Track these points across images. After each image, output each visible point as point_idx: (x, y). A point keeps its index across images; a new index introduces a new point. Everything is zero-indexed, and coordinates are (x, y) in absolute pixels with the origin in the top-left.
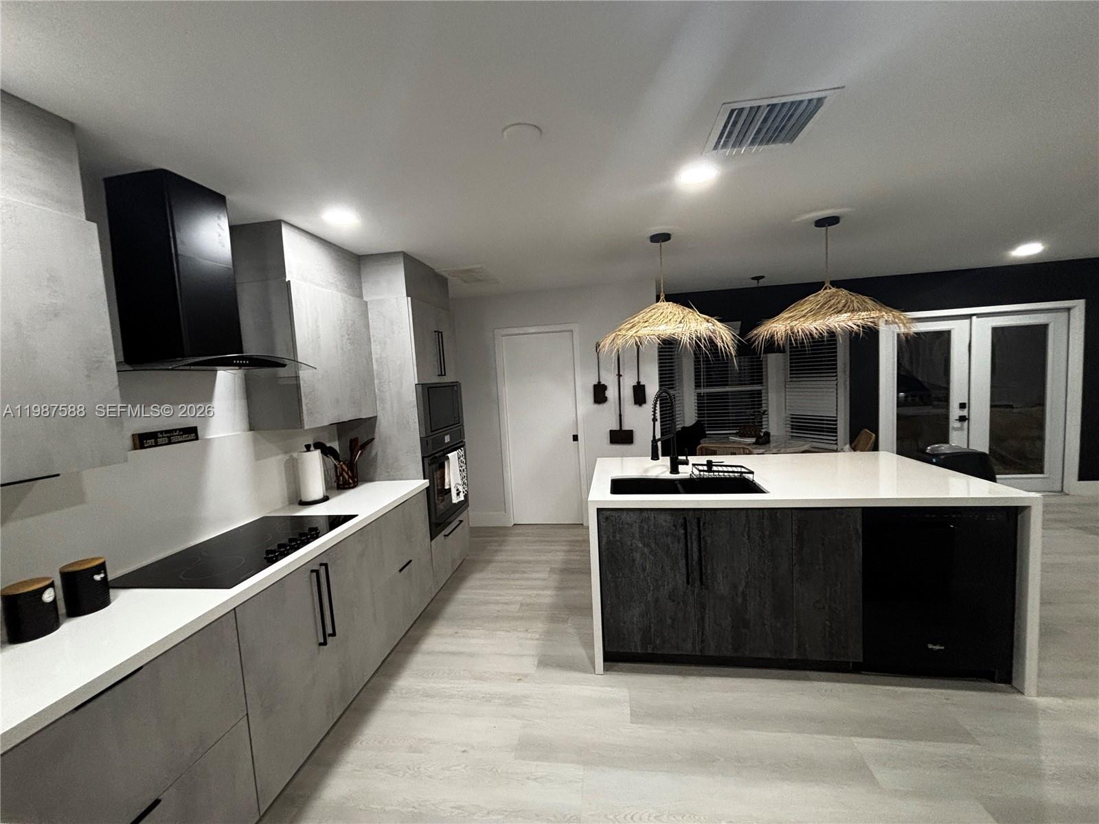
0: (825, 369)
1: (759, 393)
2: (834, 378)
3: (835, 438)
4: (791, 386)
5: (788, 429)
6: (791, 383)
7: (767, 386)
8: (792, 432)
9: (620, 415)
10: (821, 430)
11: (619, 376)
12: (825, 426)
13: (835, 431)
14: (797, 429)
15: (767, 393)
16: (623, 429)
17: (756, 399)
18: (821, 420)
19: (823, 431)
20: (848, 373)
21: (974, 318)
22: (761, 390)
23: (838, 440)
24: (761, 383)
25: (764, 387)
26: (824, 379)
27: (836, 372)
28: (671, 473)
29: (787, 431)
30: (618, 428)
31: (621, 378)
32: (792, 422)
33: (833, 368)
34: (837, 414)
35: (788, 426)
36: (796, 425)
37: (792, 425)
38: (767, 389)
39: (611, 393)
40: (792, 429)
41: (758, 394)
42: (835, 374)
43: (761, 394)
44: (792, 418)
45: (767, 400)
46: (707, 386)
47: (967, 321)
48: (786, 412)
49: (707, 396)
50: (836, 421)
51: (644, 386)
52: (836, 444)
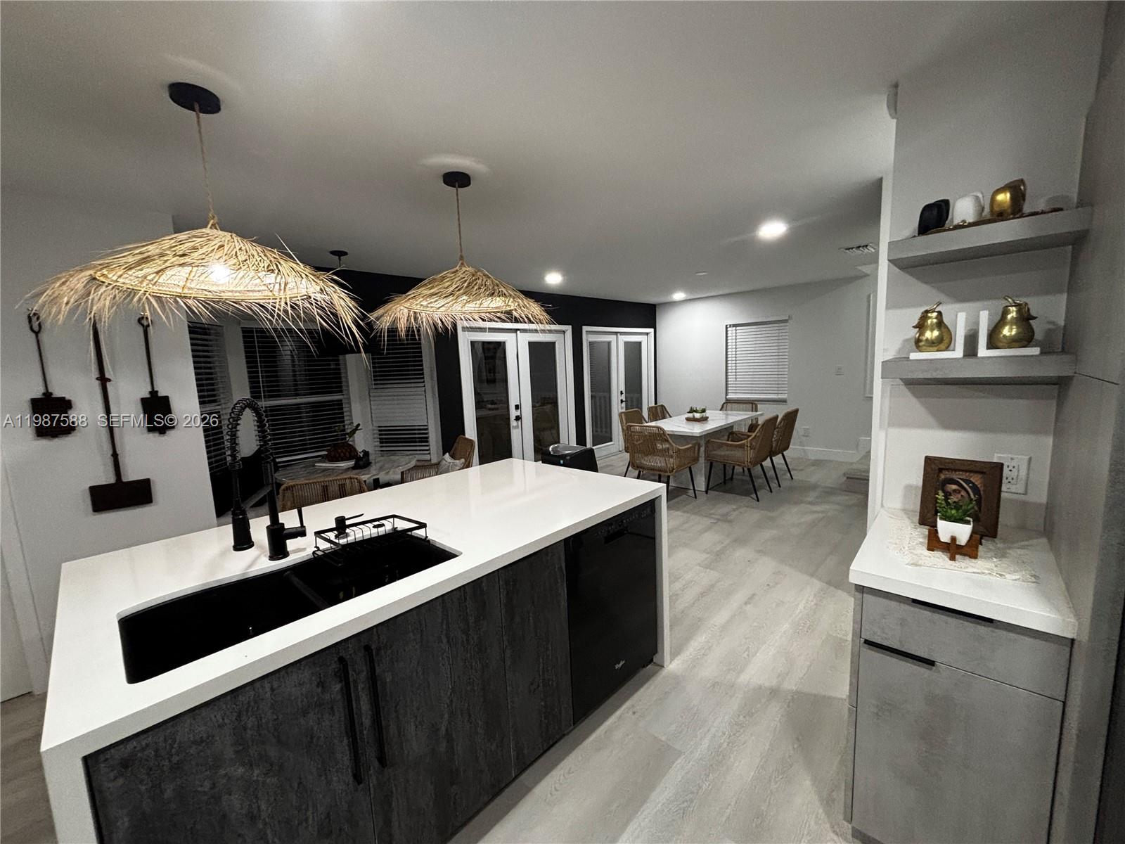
0: (412, 375)
1: (340, 403)
2: (422, 385)
3: (427, 448)
4: (377, 394)
5: (376, 443)
6: (375, 391)
7: (348, 394)
8: (381, 447)
9: (115, 456)
10: (413, 440)
11: (103, 380)
12: (417, 436)
13: (426, 440)
14: (386, 443)
15: (349, 403)
16: (125, 479)
17: (335, 413)
18: (410, 429)
19: (415, 442)
20: (436, 379)
21: (518, 332)
22: (341, 400)
23: (431, 449)
24: (341, 391)
25: (345, 396)
26: (413, 385)
27: (423, 378)
28: (272, 558)
29: (375, 446)
30: (111, 480)
31: (108, 385)
32: (380, 435)
33: (419, 374)
34: (428, 422)
35: (376, 440)
36: (386, 439)
37: (380, 439)
38: (349, 399)
39: (86, 412)
40: (381, 443)
41: (338, 405)
42: (422, 380)
43: (342, 404)
44: (380, 431)
45: (350, 411)
46: (270, 397)
47: (514, 334)
48: (373, 425)
49: (271, 411)
50: (427, 429)
51: (166, 399)
52: (429, 454)
